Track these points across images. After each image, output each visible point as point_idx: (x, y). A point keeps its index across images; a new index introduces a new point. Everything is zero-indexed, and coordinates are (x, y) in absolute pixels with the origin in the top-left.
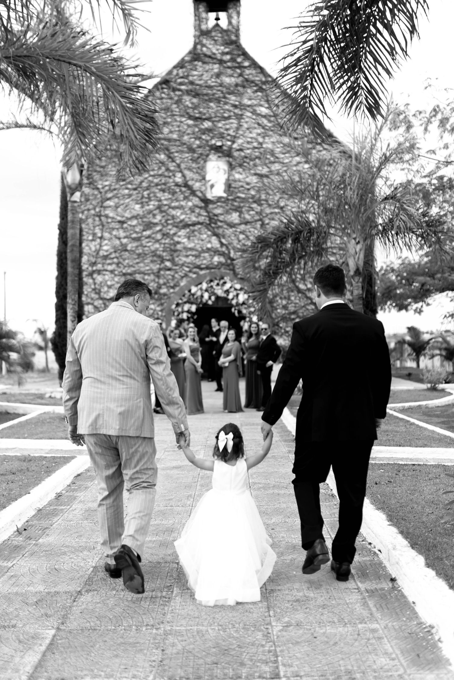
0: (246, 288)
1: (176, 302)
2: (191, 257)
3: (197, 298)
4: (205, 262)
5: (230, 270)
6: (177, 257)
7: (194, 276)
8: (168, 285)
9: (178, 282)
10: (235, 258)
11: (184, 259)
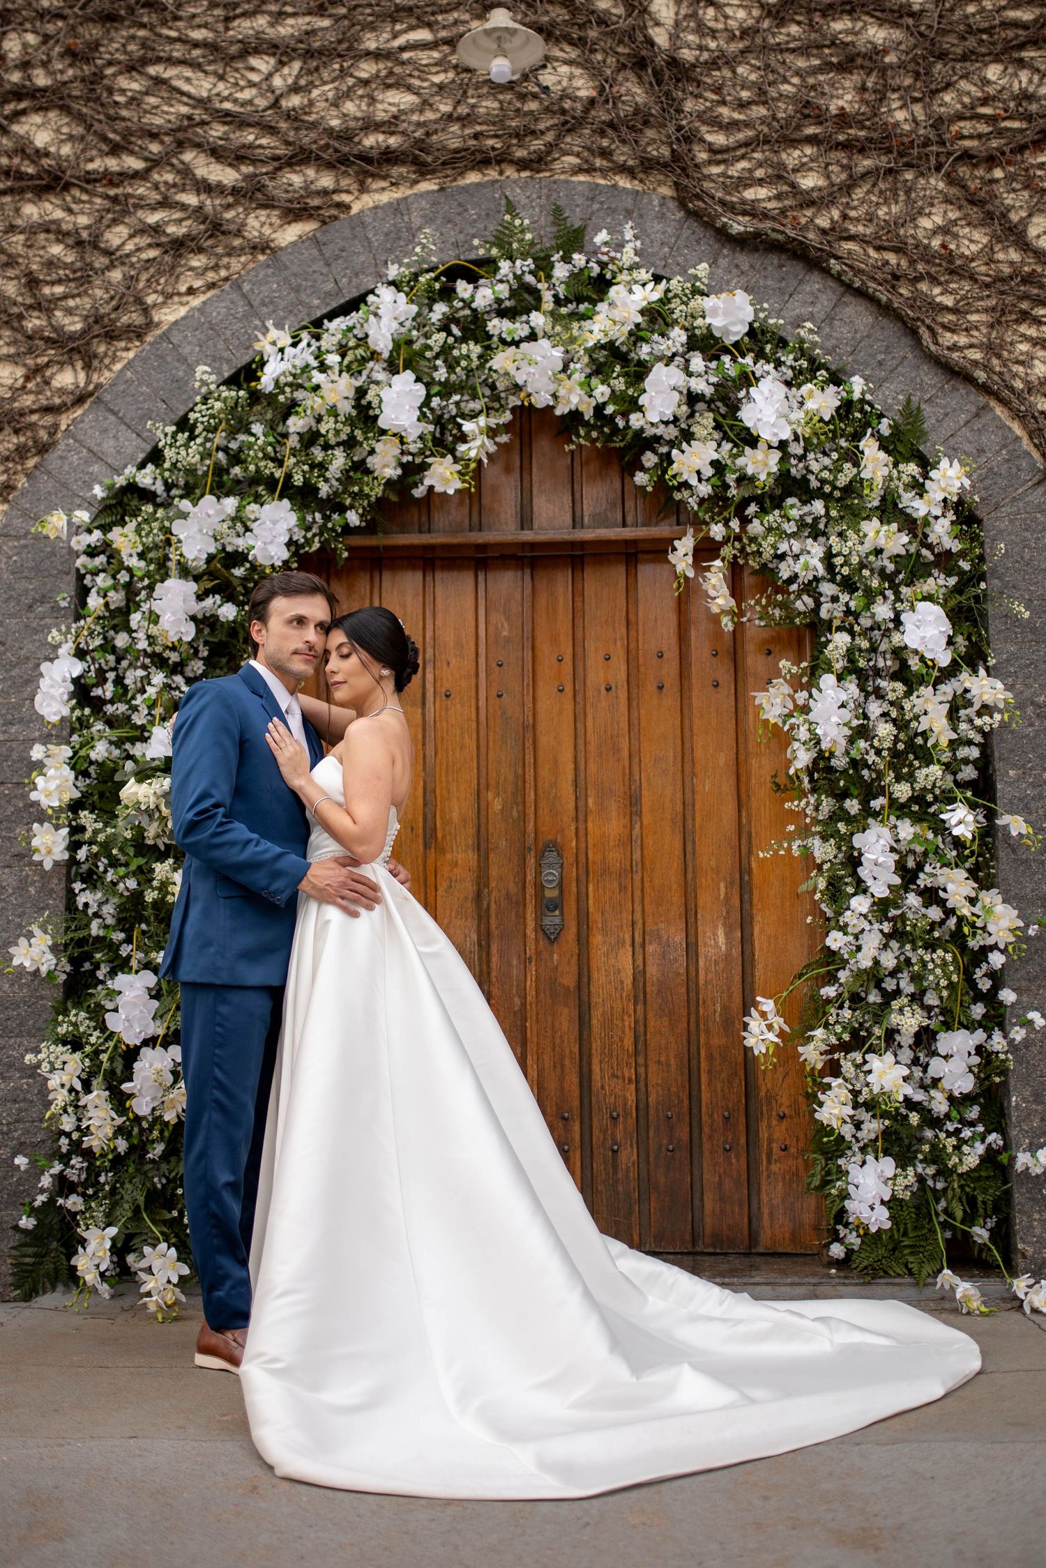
0: (806, 331)
1: (99, 492)
2: (263, 64)
3: (311, 438)
4: (396, 100)
5: (648, 165)
6: (133, 67)
7: (290, 234)
8: (34, 322)
9: (130, 297)
10: (687, 55)
11: (202, 86)
